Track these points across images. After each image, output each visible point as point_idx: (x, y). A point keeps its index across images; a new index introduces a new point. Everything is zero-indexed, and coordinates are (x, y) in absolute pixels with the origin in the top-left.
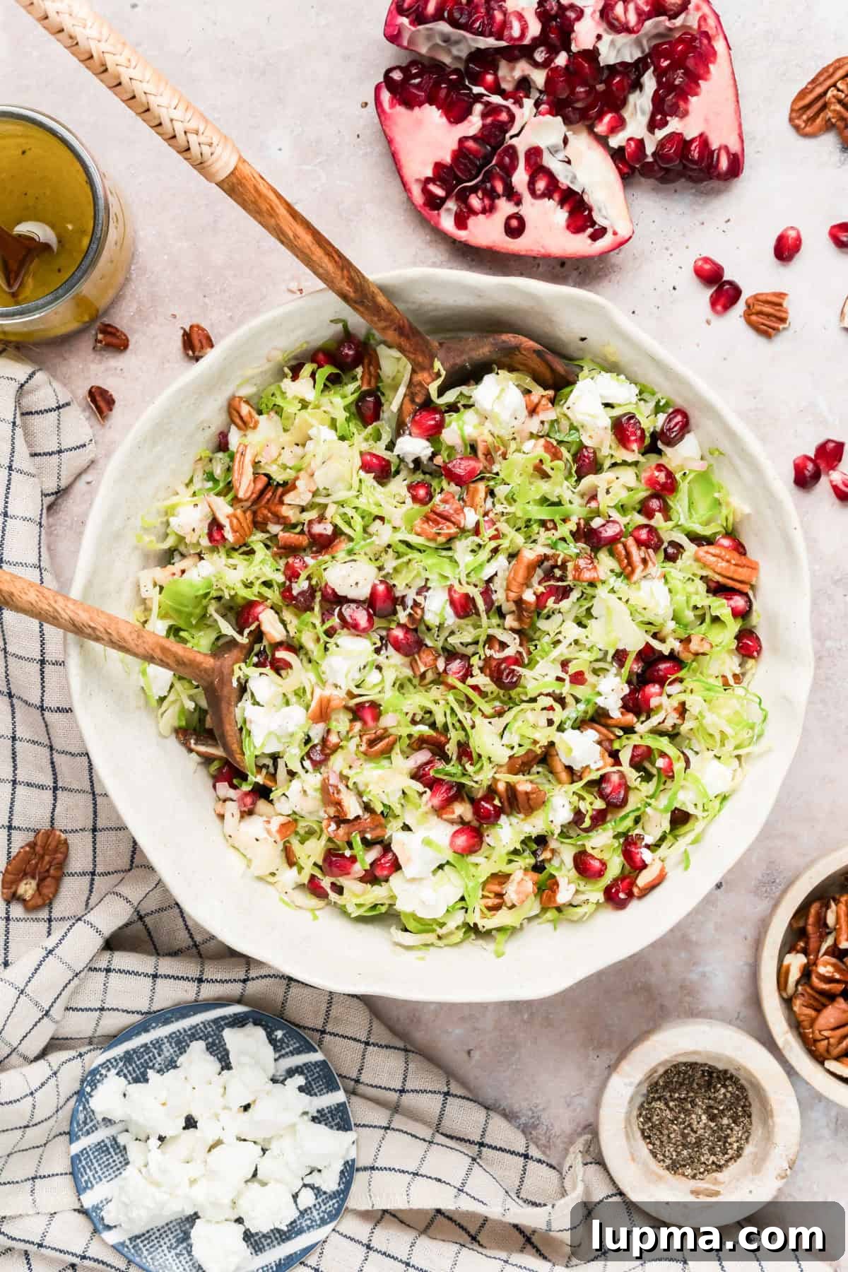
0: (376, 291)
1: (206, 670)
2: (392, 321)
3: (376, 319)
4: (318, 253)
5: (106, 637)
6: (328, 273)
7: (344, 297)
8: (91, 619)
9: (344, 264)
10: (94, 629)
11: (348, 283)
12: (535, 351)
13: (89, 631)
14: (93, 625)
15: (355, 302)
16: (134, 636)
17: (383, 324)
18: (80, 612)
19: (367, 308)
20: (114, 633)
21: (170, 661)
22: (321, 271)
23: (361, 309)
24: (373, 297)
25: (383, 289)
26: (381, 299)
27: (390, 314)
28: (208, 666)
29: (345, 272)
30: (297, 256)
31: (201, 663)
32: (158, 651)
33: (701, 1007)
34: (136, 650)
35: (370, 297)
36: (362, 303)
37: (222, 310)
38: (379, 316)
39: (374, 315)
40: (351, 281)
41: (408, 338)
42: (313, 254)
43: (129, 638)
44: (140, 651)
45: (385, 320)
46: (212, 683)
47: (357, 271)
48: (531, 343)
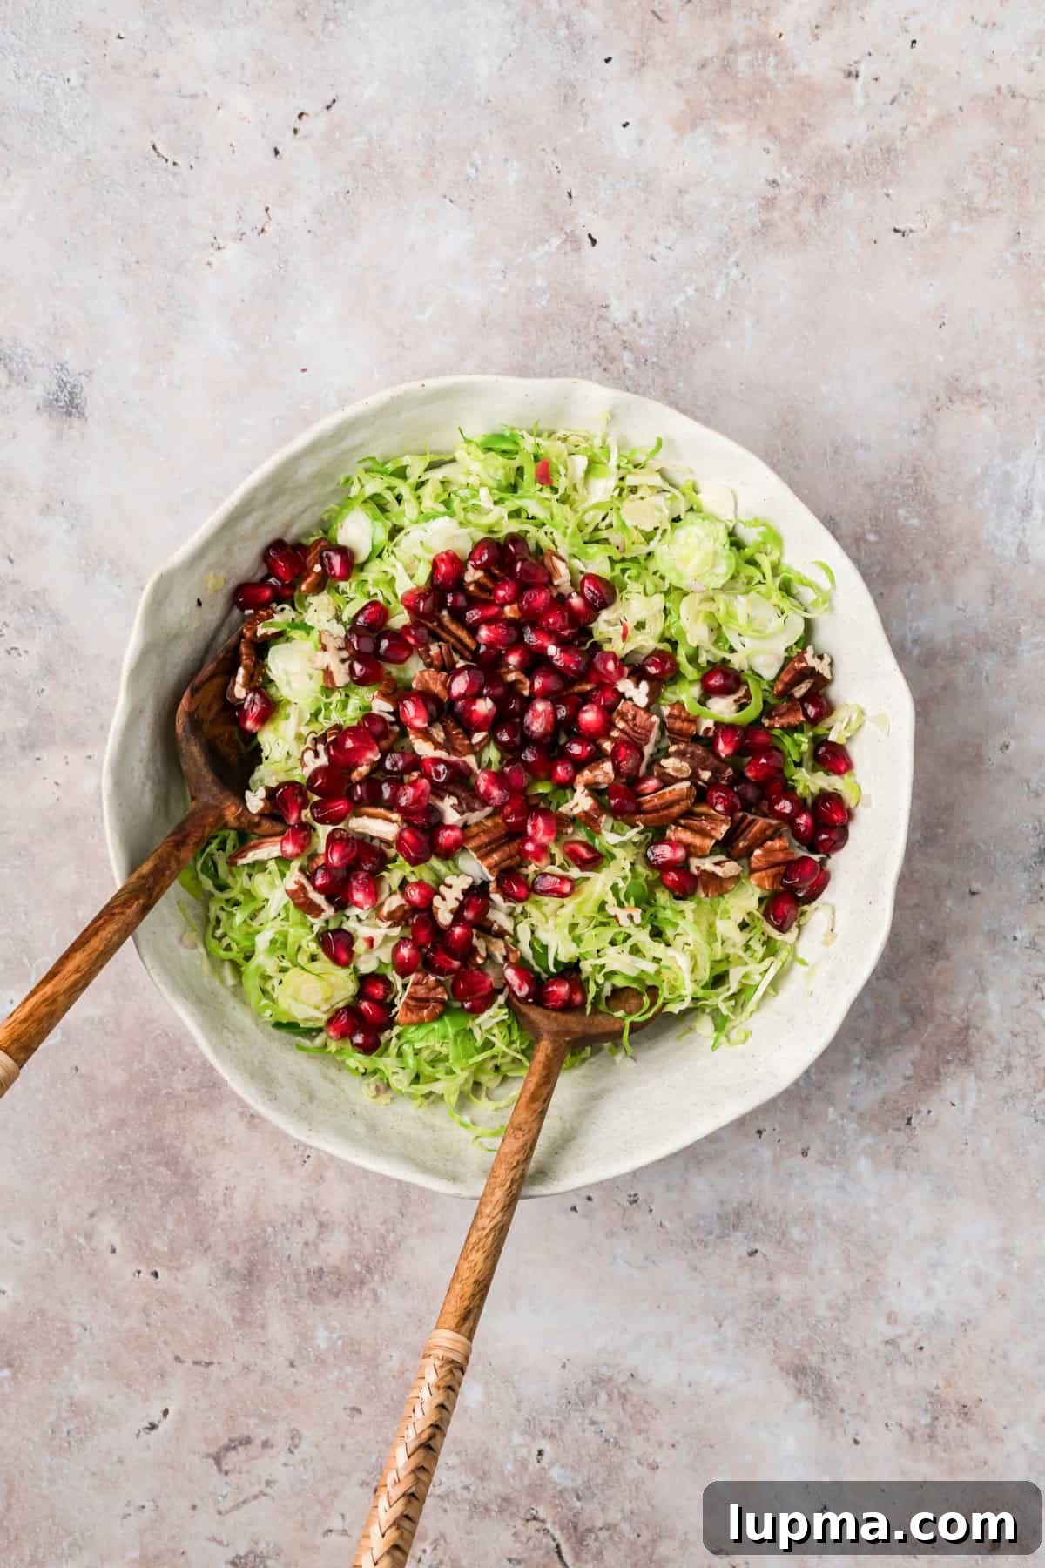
0: (136, 875)
1: (554, 1050)
2: (170, 854)
3: (168, 873)
4: (96, 943)
5: (521, 1167)
6: (119, 930)
7: (145, 910)
8: (502, 1185)
9: (107, 913)
10: (512, 1182)
11: (129, 907)
12: (192, 695)
13: (514, 1187)
14: (508, 1183)
15: (150, 896)
16: (520, 1134)
17: (173, 864)
18: (495, 1199)
19: (156, 883)
20: (517, 1158)
21: (545, 1091)
22: (116, 938)
23: (157, 889)
24: (143, 877)
25: (133, 866)
26: (145, 868)
27: (161, 858)
28: (550, 1048)
29: (116, 911)
30: (102, 966)
31: (547, 1056)
32: (535, 1106)
33: (949, 647)
34: (535, 1131)
35: (142, 881)
36: (150, 890)
37: (175, 1078)
38: (165, 869)
39: (164, 875)
40: (126, 904)
41: (187, 836)
42: (96, 950)
43: (521, 1141)
44: (535, 1125)
45: (169, 862)
46: (568, 1043)
47: (116, 897)
48: (184, 701)
